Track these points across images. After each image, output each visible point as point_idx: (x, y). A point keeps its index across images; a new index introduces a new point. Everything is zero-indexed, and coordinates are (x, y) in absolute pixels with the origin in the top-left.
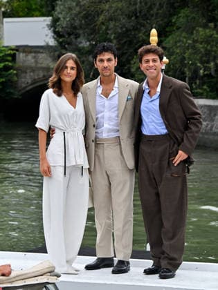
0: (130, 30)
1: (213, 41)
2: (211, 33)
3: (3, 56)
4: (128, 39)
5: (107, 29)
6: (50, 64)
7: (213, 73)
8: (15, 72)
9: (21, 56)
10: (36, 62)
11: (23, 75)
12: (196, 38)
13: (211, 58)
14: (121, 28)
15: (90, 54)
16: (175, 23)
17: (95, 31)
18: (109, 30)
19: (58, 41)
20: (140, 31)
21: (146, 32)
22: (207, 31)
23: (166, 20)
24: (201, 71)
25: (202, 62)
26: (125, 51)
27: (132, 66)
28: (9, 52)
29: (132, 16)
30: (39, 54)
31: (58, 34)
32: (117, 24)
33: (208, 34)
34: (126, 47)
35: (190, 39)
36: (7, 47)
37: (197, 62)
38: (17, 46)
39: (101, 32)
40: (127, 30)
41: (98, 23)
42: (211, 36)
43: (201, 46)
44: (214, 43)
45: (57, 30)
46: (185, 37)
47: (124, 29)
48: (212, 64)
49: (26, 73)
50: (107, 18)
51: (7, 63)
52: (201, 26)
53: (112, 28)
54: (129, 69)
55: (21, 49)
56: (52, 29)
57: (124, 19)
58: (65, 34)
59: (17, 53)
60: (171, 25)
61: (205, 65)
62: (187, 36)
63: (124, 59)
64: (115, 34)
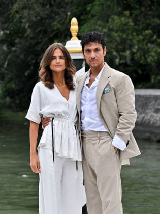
0: (45, 19)
1: (128, 29)
2: (127, 21)
4: (43, 28)
5: (21, 18)
7: (129, 62)
12: (111, 27)
13: (127, 47)
14: (36, 17)
15: (4, 43)
16: (90, 11)
17: (9, 19)
18: (24, 19)
20: (54, 20)
22: (123, 19)
23: (80, 8)
24: (117, 60)
25: (117, 51)
26: (39, 40)
29: (46, 5)
32: (32, 12)
33: (124, 22)
34: (41, 36)
35: (105, 28)
37: (112, 50)
39: (15, 21)
40: (42, 19)
41: (13, 11)
42: (127, 24)
43: (116, 34)
44: (130, 32)
46: (100, 26)
47: (39, 18)
48: (128, 53)
50: (21, 7)
52: (116, 14)
53: (26, 17)
57: (38, 7)
60: (86, 14)
61: (121, 53)
62: (102, 24)
63: (38, 48)
64: (30, 22)
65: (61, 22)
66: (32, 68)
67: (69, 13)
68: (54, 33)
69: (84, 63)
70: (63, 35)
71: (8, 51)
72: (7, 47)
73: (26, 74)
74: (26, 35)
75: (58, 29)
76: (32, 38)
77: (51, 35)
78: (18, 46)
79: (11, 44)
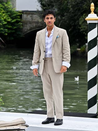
0: (79, 4)
3: (16, 16)
4: (78, 8)
5: (67, 3)
6: (39, 20)
8: (21, 24)
9: (25, 16)
10: (32, 19)
11: (26, 25)
14: (75, 2)
15: (59, 15)
17: (62, 3)
18: (69, 3)
19: (43, 8)
20: (84, 4)
21: (87, 4)
26: (76, 14)
27: (80, 21)
28: (19, 14)
30: (34, 15)
31: (43, 5)
34: (77, 12)
36: (18, 11)
38: (22, 11)
39: (64, 4)
40: (77, 3)
45: (43, 3)
47: (76, 3)
49: (27, 24)
51: (17, 19)
54: (78, 23)
55: (25, 13)
56: (40, 2)
58: (46, 5)
59: (23, 14)
63: (76, 18)
64: (72, 5)
65: (87, 5)
66: (72, 27)
67: (91, 1)
68: (84, 10)
69: (97, 25)
70: (88, 11)
71: (61, 19)
72: (60, 17)
73: (70, 30)
74: (69, 11)
75: (85, 8)
76: (73, 13)
77: (82, 11)
78: (66, 16)
79: (63, 16)
